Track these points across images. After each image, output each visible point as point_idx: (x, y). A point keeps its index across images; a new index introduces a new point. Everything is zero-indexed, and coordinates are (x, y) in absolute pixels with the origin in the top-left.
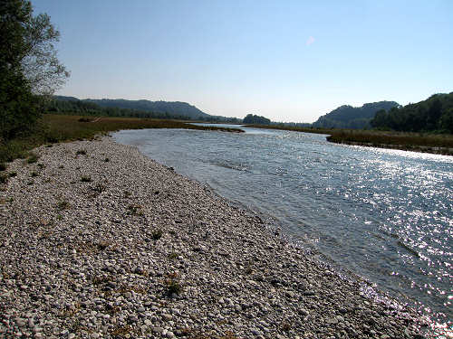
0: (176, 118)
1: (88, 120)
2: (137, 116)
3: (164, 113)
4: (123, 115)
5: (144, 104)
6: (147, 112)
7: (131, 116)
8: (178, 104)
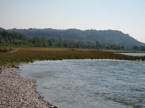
0: (108, 48)
1: (5, 51)
2: (65, 46)
3: (94, 42)
4: (50, 45)
5: (72, 33)
6: (76, 41)
7: (59, 46)
8: (110, 33)
